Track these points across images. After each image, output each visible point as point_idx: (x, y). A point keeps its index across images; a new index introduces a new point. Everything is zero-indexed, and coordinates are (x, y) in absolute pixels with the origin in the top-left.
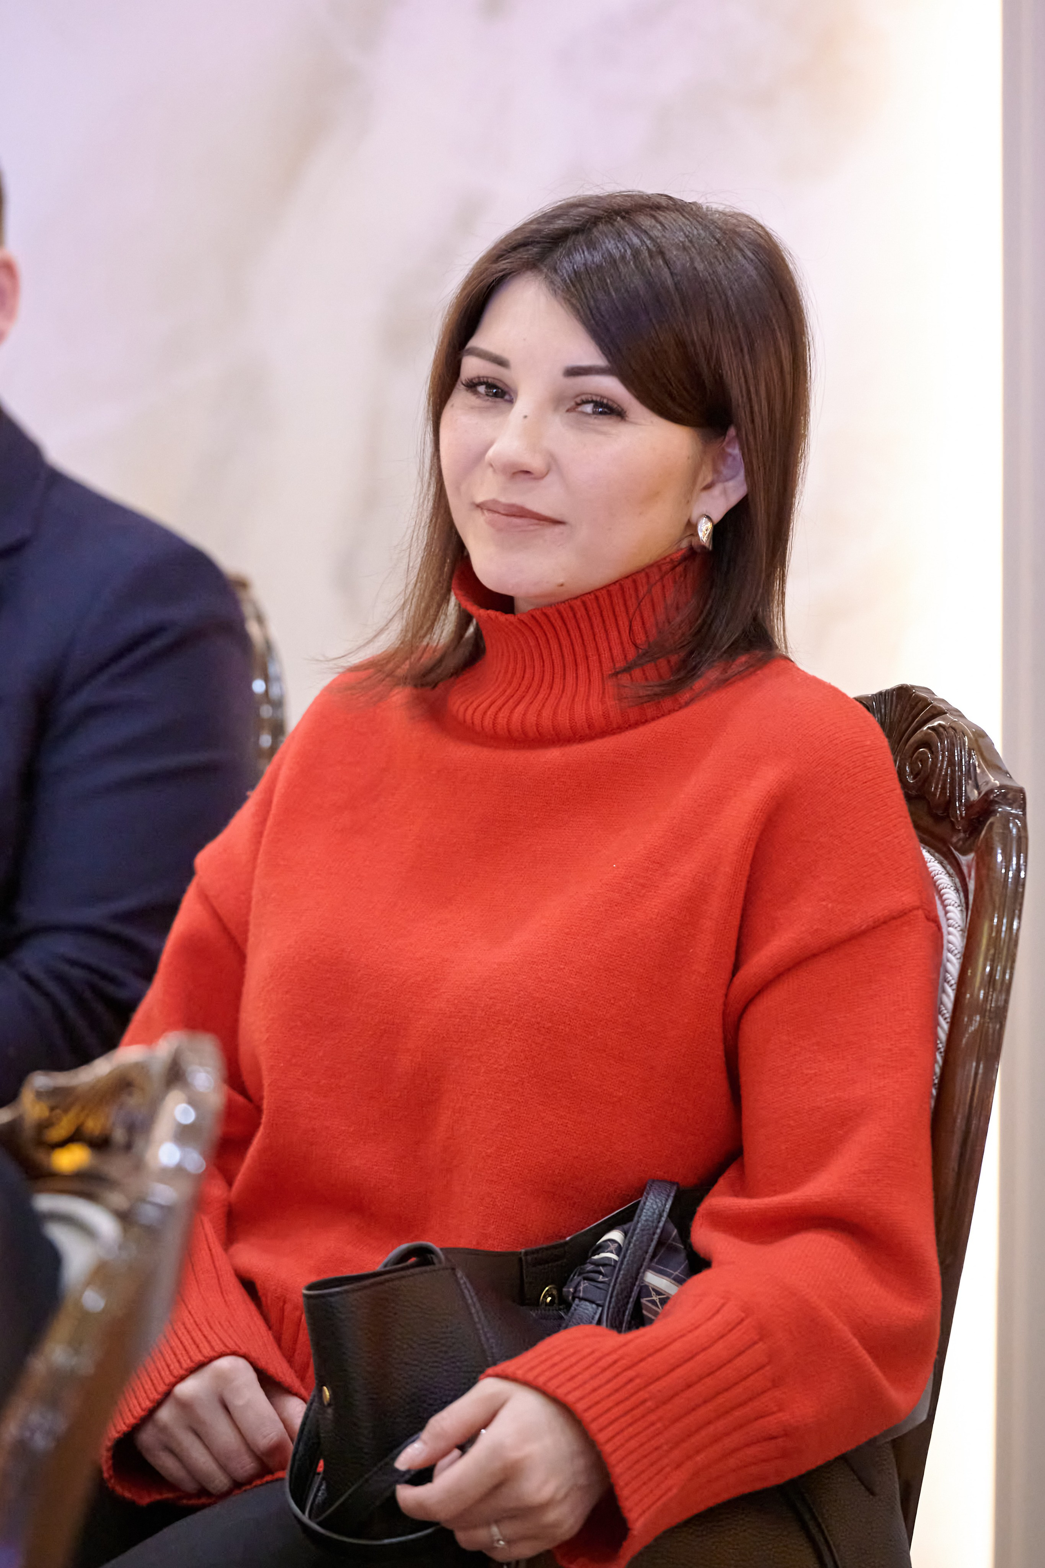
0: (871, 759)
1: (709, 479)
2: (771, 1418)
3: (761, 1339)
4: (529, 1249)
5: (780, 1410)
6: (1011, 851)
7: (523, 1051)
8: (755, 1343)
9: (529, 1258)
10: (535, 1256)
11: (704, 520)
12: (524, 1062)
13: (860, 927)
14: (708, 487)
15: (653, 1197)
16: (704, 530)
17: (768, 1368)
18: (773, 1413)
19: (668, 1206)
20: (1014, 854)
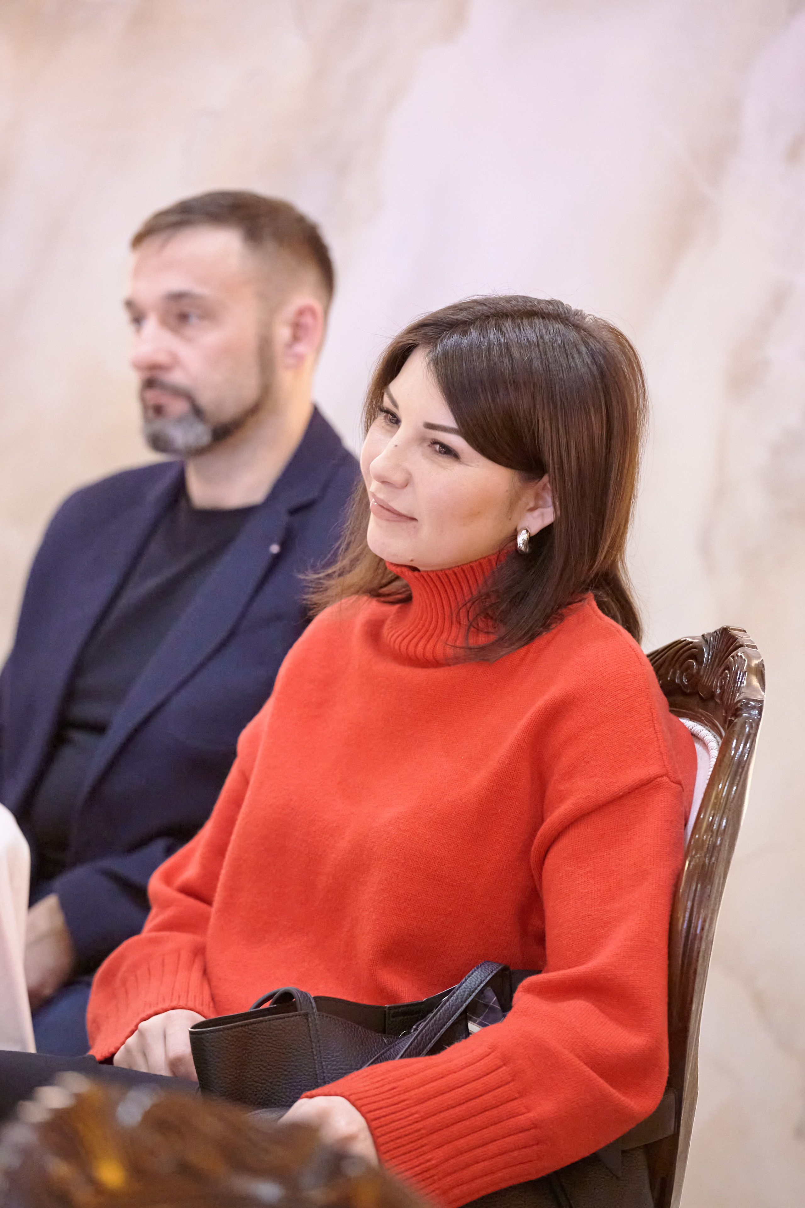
0: (629, 683)
1: (532, 505)
2: (521, 1117)
3: (504, 1065)
4: (393, 1005)
5: (528, 1112)
6: (741, 741)
7: (386, 879)
8: (500, 1067)
9: (392, 1012)
10: (397, 1010)
11: (524, 532)
12: (386, 886)
13: (619, 793)
14: (532, 510)
15: (479, 971)
16: (522, 538)
17: (511, 1084)
18: (524, 1113)
19: (488, 978)
20: (743, 742)
